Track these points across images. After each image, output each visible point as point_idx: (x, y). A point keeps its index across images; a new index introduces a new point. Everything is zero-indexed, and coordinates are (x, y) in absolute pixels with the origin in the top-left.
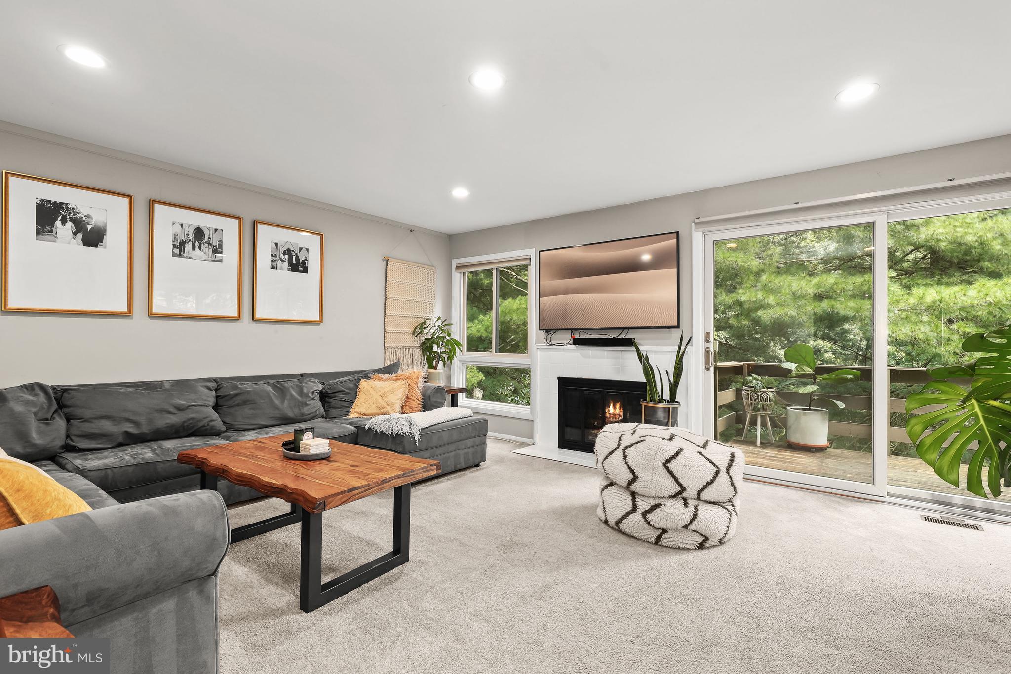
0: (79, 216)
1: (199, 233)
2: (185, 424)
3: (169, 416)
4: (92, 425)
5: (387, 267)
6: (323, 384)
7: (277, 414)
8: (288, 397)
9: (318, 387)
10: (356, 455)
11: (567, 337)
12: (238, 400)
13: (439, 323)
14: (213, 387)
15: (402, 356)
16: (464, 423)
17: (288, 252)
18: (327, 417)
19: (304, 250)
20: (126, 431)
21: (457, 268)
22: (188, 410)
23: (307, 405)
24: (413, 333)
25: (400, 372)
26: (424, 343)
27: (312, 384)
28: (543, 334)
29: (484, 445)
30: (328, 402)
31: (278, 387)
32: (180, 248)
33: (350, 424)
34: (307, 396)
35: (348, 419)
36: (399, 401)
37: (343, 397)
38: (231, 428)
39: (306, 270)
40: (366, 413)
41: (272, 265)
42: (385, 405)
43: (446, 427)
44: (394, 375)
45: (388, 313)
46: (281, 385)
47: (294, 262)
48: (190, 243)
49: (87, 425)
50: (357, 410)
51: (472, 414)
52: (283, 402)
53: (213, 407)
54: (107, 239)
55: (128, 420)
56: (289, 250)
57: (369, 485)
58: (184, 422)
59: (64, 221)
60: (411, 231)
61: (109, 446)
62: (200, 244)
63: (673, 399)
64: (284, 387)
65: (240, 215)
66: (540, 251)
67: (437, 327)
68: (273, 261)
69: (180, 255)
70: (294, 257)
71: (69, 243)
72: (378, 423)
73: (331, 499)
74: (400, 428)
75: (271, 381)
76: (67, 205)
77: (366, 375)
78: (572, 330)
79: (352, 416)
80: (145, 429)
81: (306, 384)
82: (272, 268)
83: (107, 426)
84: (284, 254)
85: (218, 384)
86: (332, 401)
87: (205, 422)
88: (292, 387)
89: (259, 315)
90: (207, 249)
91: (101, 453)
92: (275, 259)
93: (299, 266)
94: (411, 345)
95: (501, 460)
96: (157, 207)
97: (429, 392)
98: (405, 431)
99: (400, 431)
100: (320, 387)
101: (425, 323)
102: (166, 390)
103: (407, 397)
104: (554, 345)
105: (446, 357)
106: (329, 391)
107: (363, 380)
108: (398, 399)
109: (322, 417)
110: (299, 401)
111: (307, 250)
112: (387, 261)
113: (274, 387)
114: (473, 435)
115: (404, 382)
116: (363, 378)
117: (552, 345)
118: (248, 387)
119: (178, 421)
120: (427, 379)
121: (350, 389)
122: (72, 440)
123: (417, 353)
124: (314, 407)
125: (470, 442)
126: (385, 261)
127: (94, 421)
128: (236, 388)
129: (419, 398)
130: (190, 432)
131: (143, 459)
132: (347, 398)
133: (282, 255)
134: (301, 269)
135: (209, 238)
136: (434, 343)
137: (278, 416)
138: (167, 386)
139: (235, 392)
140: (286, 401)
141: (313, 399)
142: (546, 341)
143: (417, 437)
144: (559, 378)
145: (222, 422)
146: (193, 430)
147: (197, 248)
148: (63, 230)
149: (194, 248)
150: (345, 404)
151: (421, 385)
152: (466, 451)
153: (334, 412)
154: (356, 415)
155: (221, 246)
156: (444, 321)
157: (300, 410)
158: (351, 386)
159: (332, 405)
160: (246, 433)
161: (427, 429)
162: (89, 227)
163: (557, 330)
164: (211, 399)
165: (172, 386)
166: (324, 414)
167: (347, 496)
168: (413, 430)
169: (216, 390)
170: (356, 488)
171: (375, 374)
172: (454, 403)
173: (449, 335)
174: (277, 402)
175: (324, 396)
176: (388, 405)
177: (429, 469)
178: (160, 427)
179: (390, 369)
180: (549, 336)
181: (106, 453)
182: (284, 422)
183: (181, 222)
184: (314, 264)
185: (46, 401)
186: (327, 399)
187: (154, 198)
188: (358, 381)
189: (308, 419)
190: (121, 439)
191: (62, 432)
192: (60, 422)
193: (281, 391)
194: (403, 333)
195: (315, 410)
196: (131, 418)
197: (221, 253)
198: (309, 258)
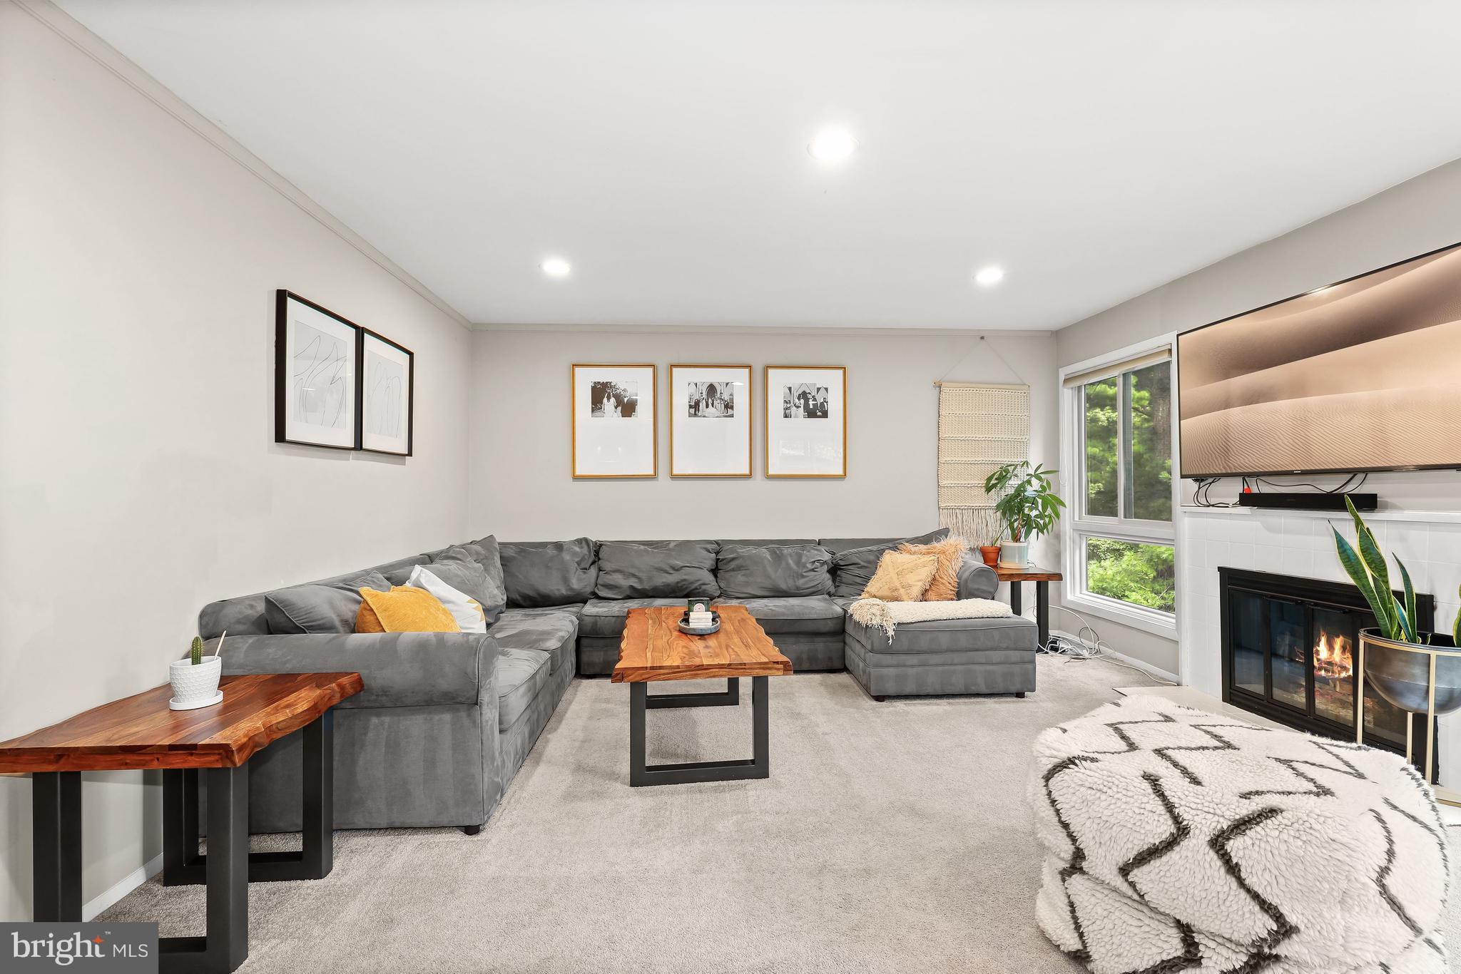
0: (618, 391)
1: (712, 389)
2: (679, 585)
3: (666, 575)
4: (611, 577)
5: (940, 396)
6: (833, 553)
7: (767, 583)
8: (783, 565)
9: (821, 556)
11: (1233, 489)
12: (733, 565)
14: (713, 549)
15: (967, 520)
18: (835, 594)
19: (822, 391)
20: (631, 586)
21: (1066, 381)
22: (682, 571)
23: (803, 577)
24: (986, 487)
25: (941, 542)
26: (1004, 502)
27: (816, 552)
28: (1192, 486)
29: (1028, 666)
30: (839, 576)
31: (776, 553)
32: (695, 407)
33: (843, 608)
34: (804, 566)
36: (920, 584)
37: (857, 571)
38: (724, 594)
39: (825, 415)
41: (785, 413)
42: (899, 586)
44: (929, 546)
45: (942, 460)
47: (811, 407)
48: (704, 401)
49: (608, 576)
52: (776, 571)
53: (711, 571)
54: (638, 408)
55: (634, 576)
56: (804, 394)
58: (678, 582)
59: (609, 399)
60: (982, 338)
61: (620, 597)
62: (713, 401)
64: (782, 553)
65: (751, 363)
66: (1179, 335)
68: (786, 409)
69: (695, 415)
70: (810, 401)
71: (612, 417)
73: (630, 672)
75: (772, 546)
76: (610, 383)
77: (894, 544)
78: (1245, 476)
79: (864, 596)
80: (647, 586)
81: (809, 552)
82: (786, 416)
83: (618, 579)
84: (799, 399)
85: (718, 547)
86: (843, 575)
87: (697, 584)
88: (791, 555)
89: (772, 471)
90: (719, 405)
91: (609, 602)
92: (788, 405)
93: (817, 411)
94: (982, 505)
96: (675, 370)
97: (967, 574)
100: (828, 557)
101: (1005, 471)
102: (669, 550)
103: (934, 579)
104: (1213, 506)
106: (842, 563)
107: (888, 551)
108: (920, 580)
109: (828, 593)
110: (794, 572)
111: (826, 389)
112: (940, 388)
113: (773, 553)
114: (1003, 645)
115: (933, 558)
116: (890, 548)
117: (1208, 506)
118: (743, 551)
119: (673, 581)
121: (869, 562)
122: (598, 589)
123: (991, 515)
124: (815, 580)
125: (996, 656)
126: (938, 389)
127: (613, 574)
129: (952, 581)
130: (685, 593)
132: (861, 572)
133: (797, 400)
134: (819, 414)
137: (771, 587)
138: (670, 546)
139: (732, 556)
140: (780, 570)
141: (813, 570)
142: (1196, 502)
143: (891, 633)
144: (1220, 569)
145: (718, 586)
147: (710, 405)
148: (609, 405)
149: (707, 407)
150: (858, 580)
152: (987, 668)
153: (844, 589)
155: (732, 400)
156: (1037, 467)
157: (795, 582)
158: (872, 558)
159: (844, 580)
160: (737, 601)
161: (908, 625)
162: (626, 400)
163: (1217, 476)
164: (709, 560)
165: (675, 546)
166: (831, 590)
167: (649, 673)
168: (885, 623)
169: (717, 553)
171: (906, 544)
174: (770, 570)
175: (835, 570)
177: (770, 666)
178: (657, 585)
179: (931, 538)
180: (1203, 489)
181: (613, 603)
182: (777, 594)
183: (695, 382)
184: (835, 406)
185: (587, 553)
186: (839, 572)
187: (674, 363)
188: (881, 552)
189: (804, 594)
190: (628, 593)
191: (593, 581)
192: (593, 571)
193: (778, 557)
194: (968, 487)
195: (816, 583)
196: (637, 574)
197: (732, 408)
198: (829, 400)
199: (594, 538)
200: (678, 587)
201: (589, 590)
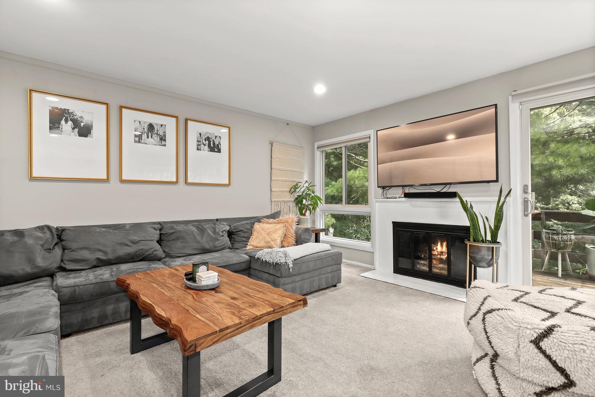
0: (75, 117)
1: (151, 127)
2: (137, 253)
3: (126, 247)
4: (76, 253)
5: (272, 148)
6: (230, 226)
8: (206, 235)
9: (226, 228)
10: (239, 286)
11: (399, 192)
12: (173, 237)
13: (307, 185)
14: (158, 228)
15: (282, 207)
16: (325, 255)
17: (208, 139)
18: (232, 248)
19: (218, 138)
20: (98, 258)
21: (318, 148)
22: (139, 244)
23: (218, 240)
24: (290, 192)
25: (281, 218)
26: (297, 199)
27: (222, 226)
28: (380, 190)
29: (339, 271)
30: (233, 238)
31: (200, 228)
32: (139, 137)
33: (246, 254)
34: (218, 234)
35: (245, 250)
36: (279, 238)
37: (243, 235)
38: (168, 255)
39: (219, 151)
40: (258, 245)
41: (197, 147)
42: (270, 240)
43: (312, 258)
44: (277, 219)
45: (273, 178)
46: (202, 226)
47: (212, 146)
48: (145, 134)
49: (74, 253)
50: (252, 243)
51: (330, 249)
52: (202, 238)
53: (158, 242)
54: (94, 131)
55: (100, 250)
57: (240, 323)
58: (136, 252)
59: (66, 121)
60: (288, 124)
61: (87, 268)
62: (152, 134)
63: (494, 240)
64: (203, 228)
65: (177, 115)
66: (377, 131)
67: (305, 188)
68: (198, 145)
69: (139, 142)
70: (212, 143)
71: (70, 135)
72: (263, 254)
73: (202, 341)
74: (278, 258)
75: (196, 224)
76: (68, 110)
77: (258, 220)
78: (403, 186)
79: (248, 247)
80: (111, 256)
81: (218, 225)
82: (198, 149)
83: (86, 254)
84: (205, 140)
85: (161, 226)
86: (235, 237)
87: (150, 252)
88: (209, 228)
89: (190, 180)
90: (156, 137)
91: (80, 273)
92: (199, 143)
93: (215, 148)
94: (288, 200)
95: (351, 282)
96: (124, 110)
97: (300, 232)
98: (282, 261)
99: (279, 262)
100: (228, 228)
101: (297, 185)
102: (126, 230)
103: (285, 235)
104: (389, 198)
105: (311, 207)
106: (234, 231)
107: (256, 223)
108: (279, 237)
109: (229, 248)
110: (213, 238)
111: (220, 137)
112: (272, 144)
113: (197, 228)
114: (332, 264)
115: (283, 225)
116: (256, 222)
117: (388, 198)
118: (180, 228)
119: (133, 251)
120: (299, 223)
121: (248, 229)
122: (64, 263)
123: (292, 205)
124: (223, 241)
125: (329, 269)
126: (271, 145)
127: (78, 251)
128: (172, 228)
129: (293, 236)
130: (141, 258)
131: (101, 279)
132: (246, 235)
134: (216, 150)
135: (157, 130)
136: (303, 198)
137: (199, 247)
138: (128, 227)
139: (172, 231)
140: (204, 237)
141: (223, 236)
142: (382, 196)
143: (291, 265)
144: (393, 222)
145: (164, 251)
146: (143, 256)
147: (150, 137)
148: (67, 126)
150: (244, 239)
151: (294, 227)
152: (327, 275)
153: (237, 245)
154: (251, 247)
155: (165, 136)
156: (310, 184)
157: (214, 243)
158: (249, 227)
159: (236, 240)
160: (178, 259)
161: (298, 260)
162: (82, 124)
163: (391, 187)
164: (156, 235)
165: (131, 227)
166: (231, 246)
167: (218, 336)
168: (287, 261)
169: (160, 230)
170: (227, 328)
171: (264, 219)
172: (317, 240)
173: (313, 192)
174: (198, 238)
175: (230, 234)
176: (272, 241)
178: (120, 255)
179: (274, 216)
180: (385, 192)
181: (83, 273)
182: (203, 252)
183: (140, 120)
184: (224, 147)
185: (50, 237)
186: (232, 236)
187: (122, 105)
188: (253, 224)
189: (219, 250)
190: (95, 263)
191: (59, 258)
192: (58, 251)
193: (202, 231)
194: (283, 192)
195: (224, 243)
196: (101, 249)
197: (165, 140)
198: (221, 143)
199: (55, 224)
200: (136, 255)
201: (55, 265)
